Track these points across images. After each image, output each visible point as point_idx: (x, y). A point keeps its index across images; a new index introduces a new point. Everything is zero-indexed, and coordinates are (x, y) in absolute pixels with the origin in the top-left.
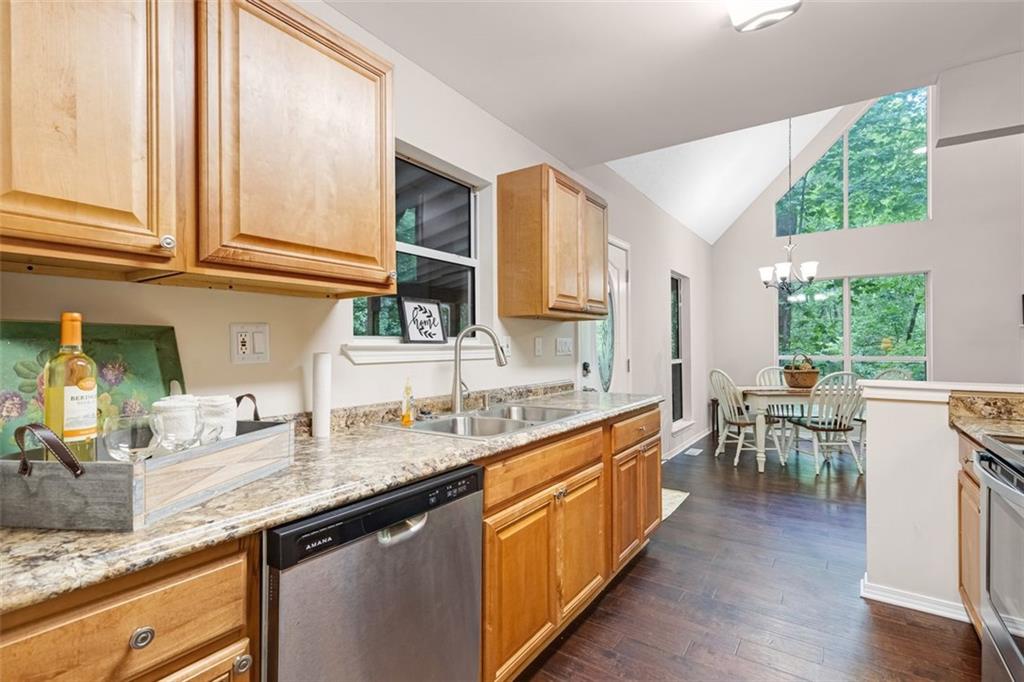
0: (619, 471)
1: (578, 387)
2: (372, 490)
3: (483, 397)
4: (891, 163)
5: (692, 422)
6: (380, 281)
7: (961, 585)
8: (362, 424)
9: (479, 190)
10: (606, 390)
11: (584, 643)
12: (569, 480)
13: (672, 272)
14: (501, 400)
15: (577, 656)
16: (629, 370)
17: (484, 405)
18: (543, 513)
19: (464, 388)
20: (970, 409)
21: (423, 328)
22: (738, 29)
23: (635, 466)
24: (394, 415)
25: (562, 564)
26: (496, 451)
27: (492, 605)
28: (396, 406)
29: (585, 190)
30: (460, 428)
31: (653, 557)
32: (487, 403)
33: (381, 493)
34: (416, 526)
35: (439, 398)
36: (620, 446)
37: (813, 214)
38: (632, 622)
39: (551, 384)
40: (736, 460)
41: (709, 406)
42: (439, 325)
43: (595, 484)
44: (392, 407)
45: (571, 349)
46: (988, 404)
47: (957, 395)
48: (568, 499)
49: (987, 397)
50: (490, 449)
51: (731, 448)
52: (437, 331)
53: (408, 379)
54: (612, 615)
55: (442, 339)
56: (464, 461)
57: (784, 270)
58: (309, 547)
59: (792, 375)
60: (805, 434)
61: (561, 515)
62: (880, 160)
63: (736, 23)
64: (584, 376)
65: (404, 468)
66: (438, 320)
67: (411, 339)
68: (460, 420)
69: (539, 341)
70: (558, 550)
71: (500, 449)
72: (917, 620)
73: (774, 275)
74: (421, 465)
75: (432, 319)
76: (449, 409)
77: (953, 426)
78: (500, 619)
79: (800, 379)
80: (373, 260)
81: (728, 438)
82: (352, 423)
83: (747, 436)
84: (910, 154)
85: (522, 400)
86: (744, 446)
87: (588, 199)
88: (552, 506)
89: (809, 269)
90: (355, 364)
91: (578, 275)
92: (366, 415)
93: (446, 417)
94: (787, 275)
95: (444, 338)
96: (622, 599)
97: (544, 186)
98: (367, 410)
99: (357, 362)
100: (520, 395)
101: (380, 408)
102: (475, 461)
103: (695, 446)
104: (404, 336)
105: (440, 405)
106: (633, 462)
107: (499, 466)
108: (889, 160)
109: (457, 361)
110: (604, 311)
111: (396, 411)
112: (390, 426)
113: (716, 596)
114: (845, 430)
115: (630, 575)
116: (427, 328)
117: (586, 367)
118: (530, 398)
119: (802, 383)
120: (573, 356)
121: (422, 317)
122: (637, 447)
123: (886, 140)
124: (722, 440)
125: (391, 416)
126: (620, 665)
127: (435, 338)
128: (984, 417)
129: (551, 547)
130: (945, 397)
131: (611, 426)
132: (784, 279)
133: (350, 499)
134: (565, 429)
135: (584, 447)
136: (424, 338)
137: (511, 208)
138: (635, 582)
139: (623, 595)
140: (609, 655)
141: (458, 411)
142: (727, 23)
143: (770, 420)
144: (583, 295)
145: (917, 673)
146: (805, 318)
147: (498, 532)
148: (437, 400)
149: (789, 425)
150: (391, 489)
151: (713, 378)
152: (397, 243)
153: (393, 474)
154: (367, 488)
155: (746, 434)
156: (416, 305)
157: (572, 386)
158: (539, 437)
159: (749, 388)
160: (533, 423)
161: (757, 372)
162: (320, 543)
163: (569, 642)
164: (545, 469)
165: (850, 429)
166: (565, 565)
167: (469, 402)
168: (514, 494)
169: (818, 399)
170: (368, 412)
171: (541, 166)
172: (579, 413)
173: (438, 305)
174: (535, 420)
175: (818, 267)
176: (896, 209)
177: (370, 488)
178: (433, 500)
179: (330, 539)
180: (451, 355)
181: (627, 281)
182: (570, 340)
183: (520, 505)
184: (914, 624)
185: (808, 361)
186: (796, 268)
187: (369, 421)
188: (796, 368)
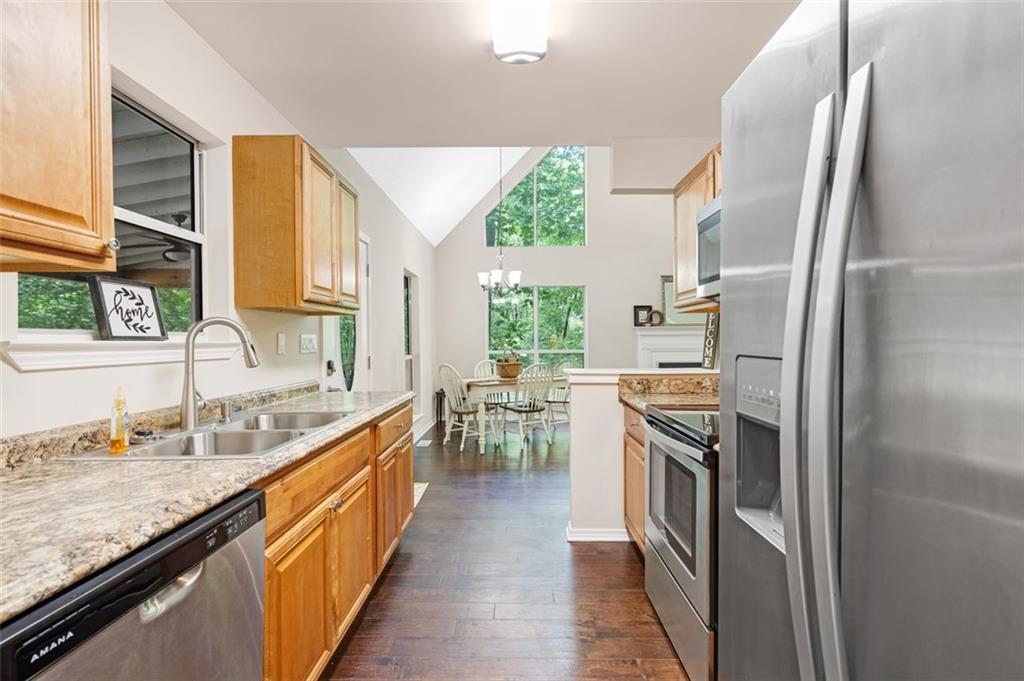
0: (383, 472)
1: (323, 388)
2: (128, 547)
3: (223, 407)
4: (556, 198)
5: (422, 415)
6: (92, 251)
7: (626, 515)
8: (38, 460)
9: (206, 149)
10: (349, 390)
11: (357, 660)
12: (342, 489)
13: (405, 270)
14: (240, 409)
15: (352, 676)
16: (369, 367)
17: (224, 416)
18: (320, 531)
19: (198, 398)
20: (630, 387)
21: (130, 320)
22: (499, 58)
23: (394, 464)
24: (94, 441)
25: (337, 582)
26: (276, 468)
27: (272, 653)
28: (95, 429)
29: (338, 175)
30: (199, 448)
31: (407, 552)
32: (227, 413)
33: (141, 548)
34: (188, 580)
35: (158, 412)
36: (383, 445)
37: (506, 230)
38: (400, 620)
39: (295, 386)
40: (462, 446)
41: (434, 399)
42: (155, 314)
43: (364, 489)
44: (88, 430)
45: (316, 347)
46: (639, 383)
47: (623, 378)
48: (341, 511)
49: (638, 378)
50: (268, 467)
51: (457, 435)
52: (153, 325)
53: (120, 388)
54: (379, 621)
55: (159, 334)
56: (242, 487)
57: (496, 277)
58: (35, 657)
59: (503, 367)
60: (511, 416)
61: (335, 530)
62: (550, 194)
63: (498, 51)
64: (329, 375)
65: (167, 509)
66: (152, 309)
67: (114, 334)
68: (198, 438)
69: (282, 337)
70: (333, 568)
71: (280, 465)
72: (603, 548)
73: (489, 281)
74: (190, 501)
75: (143, 307)
76: (180, 425)
77: (621, 400)
78: (279, 664)
79: (509, 371)
80: (80, 220)
81: (454, 426)
82: (20, 461)
83: (470, 424)
84: (569, 193)
85: (266, 406)
86: (468, 433)
87: (341, 184)
88: (327, 521)
89: (515, 278)
90: (20, 371)
91: (333, 265)
92: (43, 446)
93: (175, 436)
94: (499, 281)
95: (163, 334)
96: (386, 602)
97: (297, 161)
98: (46, 438)
99: (24, 368)
100: (263, 400)
101: (71, 433)
102: (254, 484)
103: (424, 438)
104: (103, 331)
105: (162, 422)
106: (393, 460)
107: (277, 486)
108: (556, 195)
109: (189, 363)
110: (356, 306)
111: (94, 435)
112: (87, 457)
113: (468, 572)
114: (539, 411)
115: (390, 575)
116: (136, 319)
117: (330, 366)
118: (274, 404)
119: (511, 374)
120: (317, 355)
121: (128, 304)
122: (396, 445)
123: (555, 179)
124: (448, 430)
125: (87, 443)
126: (398, 667)
127: (149, 333)
128: (637, 393)
129: (328, 564)
130: (616, 380)
131: (376, 426)
132: (497, 284)
133: (96, 567)
134: (340, 434)
135: (355, 451)
136: (133, 333)
137: (254, 178)
138: (395, 581)
139: (386, 597)
140: (385, 662)
141: (191, 426)
142: (489, 47)
143: (489, 407)
144: (337, 287)
145: (609, 588)
146: (502, 318)
147: (277, 564)
148: (157, 415)
149: (500, 410)
150: (154, 541)
151: (442, 372)
152: (115, 207)
153: (153, 520)
154: (119, 546)
155: (469, 422)
156: (119, 287)
157: (318, 387)
158: (317, 446)
159: (472, 380)
160: (302, 430)
161: (475, 366)
162: (54, 645)
163: (341, 665)
164: (321, 481)
165: (543, 409)
166: (340, 582)
167: (205, 412)
168: (292, 515)
169: (522, 387)
170: (47, 442)
171: (294, 137)
172: (344, 416)
173: (152, 289)
174: (306, 427)
175: (522, 276)
176: (560, 235)
177: (124, 545)
178: (211, 543)
179: (70, 634)
180: (181, 355)
181: (368, 275)
182: (314, 337)
183: (299, 527)
184: (602, 552)
185: (513, 354)
186: (505, 275)
187: (50, 454)
188: (506, 361)
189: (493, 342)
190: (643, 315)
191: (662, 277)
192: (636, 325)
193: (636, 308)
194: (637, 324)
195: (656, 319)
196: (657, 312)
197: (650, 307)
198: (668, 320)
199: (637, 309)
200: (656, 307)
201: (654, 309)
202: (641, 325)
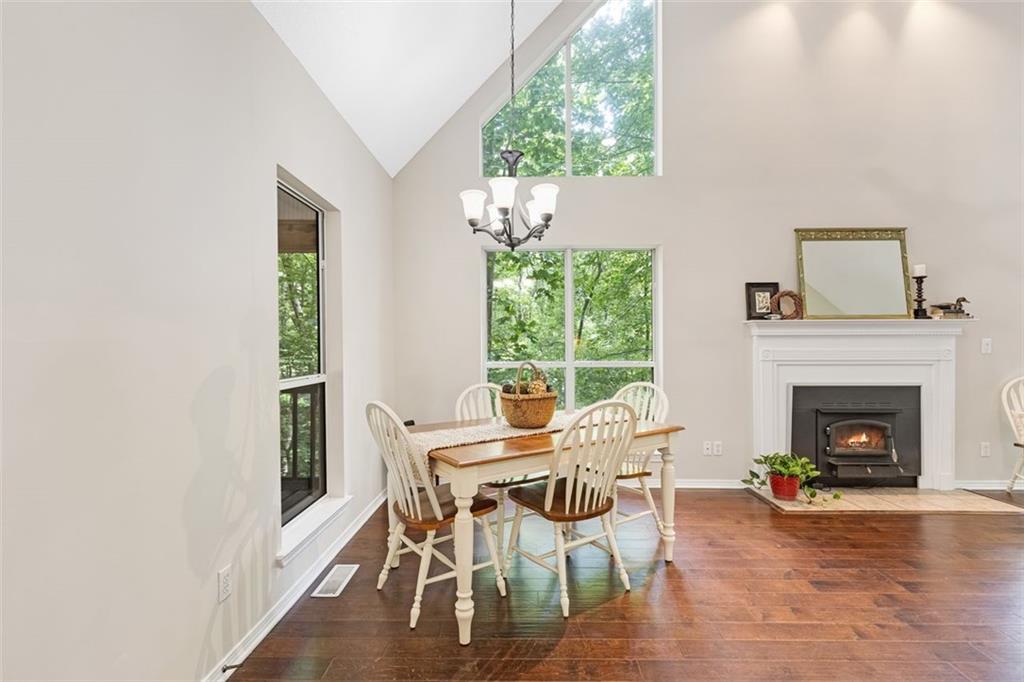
40: (415, 612)
59: (517, 404)
79: (528, 413)
103: (341, 559)
119: (533, 419)
188: (524, 391)
189: (495, 346)
190: (763, 300)
191: (795, 230)
192: (750, 317)
193: (749, 286)
194: (752, 314)
195: (787, 307)
196: (789, 294)
197: (775, 286)
198: (810, 308)
199: (751, 287)
200: (787, 285)
201: (782, 289)
202: (761, 317)
